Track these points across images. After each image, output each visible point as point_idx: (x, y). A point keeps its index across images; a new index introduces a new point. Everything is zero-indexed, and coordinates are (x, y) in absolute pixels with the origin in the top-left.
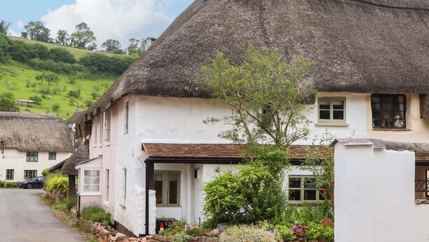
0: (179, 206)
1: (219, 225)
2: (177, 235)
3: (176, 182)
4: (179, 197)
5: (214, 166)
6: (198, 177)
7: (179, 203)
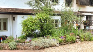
0: (7, 31)
1: (27, 38)
2: (11, 43)
3: (6, 22)
4: (7, 28)
5: (21, 16)
6: (15, 20)
7: (7, 30)
